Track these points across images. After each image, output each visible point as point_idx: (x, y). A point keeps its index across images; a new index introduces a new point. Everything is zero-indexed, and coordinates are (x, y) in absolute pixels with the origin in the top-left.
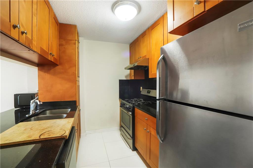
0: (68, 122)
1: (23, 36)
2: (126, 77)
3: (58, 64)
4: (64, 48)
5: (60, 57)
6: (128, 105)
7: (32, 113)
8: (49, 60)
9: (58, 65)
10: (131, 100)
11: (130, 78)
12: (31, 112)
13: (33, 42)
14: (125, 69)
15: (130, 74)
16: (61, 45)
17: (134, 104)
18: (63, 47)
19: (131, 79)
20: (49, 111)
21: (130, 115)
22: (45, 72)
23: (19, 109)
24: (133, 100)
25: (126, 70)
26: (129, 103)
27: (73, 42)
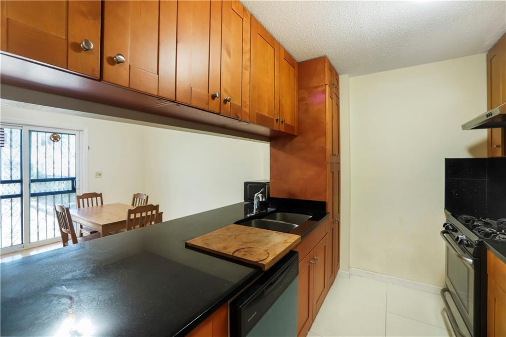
0: (286, 240)
1: (226, 105)
2: (472, 150)
3: (296, 134)
4: (306, 104)
5: (300, 122)
6: (464, 234)
7: (256, 213)
8: (276, 130)
9: (296, 136)
10: (488, 220)
11: (488, 155)
12: (254, 211)
13: (243, 108)
14: (464, 127)
15: (490, 141)
16: (301, 100)
17: (487, 235)
18: (304, 103)
19: (490, 156)
20: (281, 213)
21: (469, 266)
22: (279, 149)
23: (248, 204)
24: (494, 222)
25: (465, 131)
26: (472, 228)
27: (320, 89)
